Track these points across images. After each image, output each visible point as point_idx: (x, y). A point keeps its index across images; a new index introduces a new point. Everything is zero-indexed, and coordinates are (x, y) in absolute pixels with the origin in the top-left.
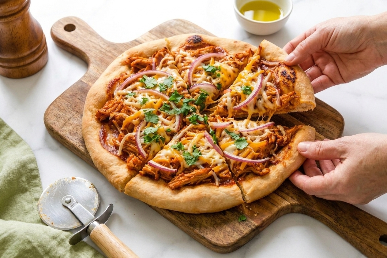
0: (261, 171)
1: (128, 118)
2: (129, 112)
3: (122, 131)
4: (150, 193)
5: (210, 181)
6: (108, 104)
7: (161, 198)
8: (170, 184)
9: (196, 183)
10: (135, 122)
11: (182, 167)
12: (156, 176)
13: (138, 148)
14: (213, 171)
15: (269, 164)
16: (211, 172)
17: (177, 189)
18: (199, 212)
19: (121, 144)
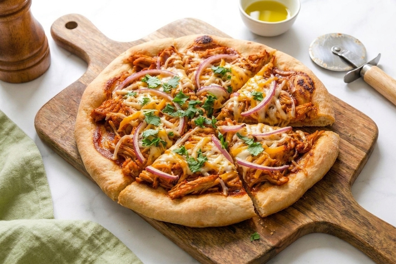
0: (278, 179)
1: (126, 119)
2: (127, 113)
3: (119, 133)
4: (147, 203)
5: (216, 189)
6: (105, 104)
7: (159, 208)
8: (170, 192)
9: (200, 192)
10: (133, 123)
11: (185, 173)
12: (155, 183)
13: (135, 152)
14: (221, 178)
15: (288, 172)
16: (218, 180)
17: (179, 198)
18: (203, 225)
19: (116, 147)
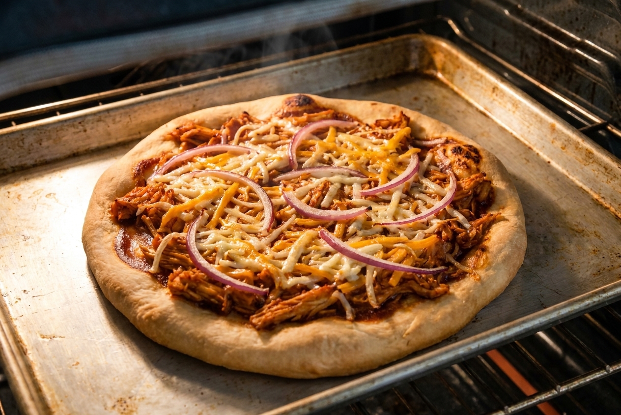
1: (173, 209)
2: (175, 200)
4: (212, 336)
5: (333, 312)
7: (234, 345)
8: (253, 318)
9: (307, 316)
11: (277, 286)
12: (225, 304)
14: (340, 291)
15: (449, 279)
16: (335, 294)
17: (269, 328)
18: (313, 372)
19: (156, 254)
